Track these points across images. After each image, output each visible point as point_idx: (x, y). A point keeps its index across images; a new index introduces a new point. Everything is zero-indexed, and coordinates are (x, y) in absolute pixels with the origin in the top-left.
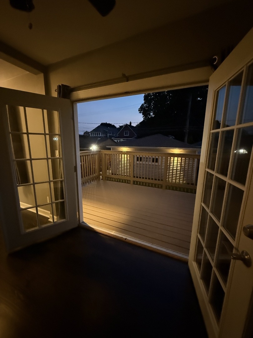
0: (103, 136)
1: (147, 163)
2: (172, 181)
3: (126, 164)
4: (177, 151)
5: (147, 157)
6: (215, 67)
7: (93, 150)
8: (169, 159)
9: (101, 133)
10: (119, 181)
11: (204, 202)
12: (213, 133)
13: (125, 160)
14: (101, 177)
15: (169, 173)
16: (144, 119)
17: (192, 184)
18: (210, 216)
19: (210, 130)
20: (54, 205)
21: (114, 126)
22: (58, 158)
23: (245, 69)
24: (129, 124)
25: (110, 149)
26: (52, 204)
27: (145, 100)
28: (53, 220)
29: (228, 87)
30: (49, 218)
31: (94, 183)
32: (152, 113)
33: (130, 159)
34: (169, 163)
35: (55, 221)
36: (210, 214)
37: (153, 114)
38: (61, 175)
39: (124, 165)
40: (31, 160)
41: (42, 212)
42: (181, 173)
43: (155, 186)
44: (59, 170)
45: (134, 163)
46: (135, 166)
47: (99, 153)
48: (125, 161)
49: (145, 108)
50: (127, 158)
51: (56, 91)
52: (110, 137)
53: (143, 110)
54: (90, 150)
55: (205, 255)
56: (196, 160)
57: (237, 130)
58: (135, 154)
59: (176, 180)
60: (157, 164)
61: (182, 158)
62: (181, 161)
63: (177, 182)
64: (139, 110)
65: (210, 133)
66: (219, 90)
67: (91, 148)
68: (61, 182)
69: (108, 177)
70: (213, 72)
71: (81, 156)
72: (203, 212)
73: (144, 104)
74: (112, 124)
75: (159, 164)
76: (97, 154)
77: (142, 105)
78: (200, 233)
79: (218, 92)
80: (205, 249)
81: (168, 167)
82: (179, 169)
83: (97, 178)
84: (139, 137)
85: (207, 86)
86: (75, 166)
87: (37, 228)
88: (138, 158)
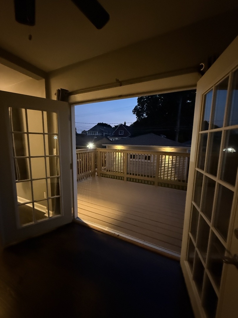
0: (99, 134)
1: (140, 160)
2: (164, 178)
3: (120, 161)
4: (168, 149)
5: (140, 155)
6: (202, 73)
7: (89, 148)
8: (161, 157)
9: (97, 132)
10: (113, 177)
11: (195, 201)
12: (201, 134)
13: (119, 157)
14: (96, 173)
15: (161, 170)
16: (137, 119)
17: (184, 181)
18: (201, 215)
19: (199, 131)
20: (50, 201)
21: (109, 125)
22: (55, 156)
23: (230, 75)
24: (124, 124)
25: (105, 147)
26: (48, 199)
27: (138, 102)
28: (49, 215)
29: (214, 90)
30: (45, 213)
31: (90, 179)
32: (145, 114)
33: (124, 157)
34: (160, 160)
35: (50, 216)
36: (201, 213)
37: (147, 115)
38: (58, 172)
39: (118, 162)
40: (30, 157)
41: (38, 207)
42: (173, 170)
43: (147, 182)
44: (56, 167)
45: (127, 160)
46: (129, 163)
47: (94, 151)
48: (119, 159)
49: (138, 109)
50: (121, 155)
51: (56, 95)
52: (106, 136)
53: (136, 111)
54: (87, 148)
55: (197, 254)
56: (187, 158)
57: (224, 132)
58: (128, 152)
59: (167, 177)
60: (149, 161)
61: (173, 156)
62: (173, 159)
63: (169, 178)
64: (133, 112)
65: (199, 134)
66: (207, 93)
67: (88, 147)
68: (58, 178)
69: (103, 174)
70: (201, 78)
71: (77, 154)
72: (194, 212)
73: (138, 106)
74: (108, 124)
75: (151, 161)
76: (93, 152)
77: (136, 107)
78: (191, 232)
79: (205, 95)
80: (196, 249)
81: (159, 164)
82: (171, 166)
83: (93, 174)
84: (132, 136)
85: (195, 90)
86: (71, 164)
87: (33, 223)
88: (131, 155)
